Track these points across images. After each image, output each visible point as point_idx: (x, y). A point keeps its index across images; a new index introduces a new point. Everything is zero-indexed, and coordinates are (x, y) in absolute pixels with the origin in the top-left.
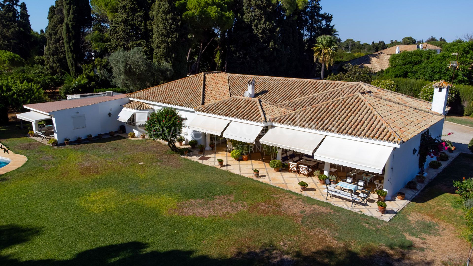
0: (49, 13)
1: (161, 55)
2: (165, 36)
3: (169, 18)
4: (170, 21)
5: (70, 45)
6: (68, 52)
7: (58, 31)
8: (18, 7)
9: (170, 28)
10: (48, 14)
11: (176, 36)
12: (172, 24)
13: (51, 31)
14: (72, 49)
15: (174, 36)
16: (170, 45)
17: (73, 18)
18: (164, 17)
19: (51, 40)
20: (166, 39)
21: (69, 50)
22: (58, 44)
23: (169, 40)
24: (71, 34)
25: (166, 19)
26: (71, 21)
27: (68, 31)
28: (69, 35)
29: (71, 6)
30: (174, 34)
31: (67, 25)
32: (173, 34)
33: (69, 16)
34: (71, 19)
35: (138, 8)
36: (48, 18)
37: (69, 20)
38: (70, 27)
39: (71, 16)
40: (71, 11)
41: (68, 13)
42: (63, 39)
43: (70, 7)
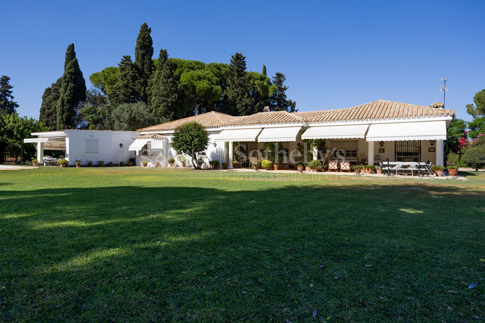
0: (45, 93)
1: (161, 113)
2: (165, 97)
3: (170, 81)
4: (171, 84)
5: (63, 117)
6: (60, 123)
7: (52, 106)
8: (9, 97)
9: (171, 90)
10: (43, 94)
11: (175, 97)
12: (172, 86)
13: (45, 106)
14: (65, 121)
15: (173, 97)
16: (170, 105)
17: (69, 94)
18: (165, 80)
19: (44, 114)
20: (166, 99)
21: (61, 121)
22: (50, 117)
23: (169, 100)
24: (65, 107)
25: (167, 82)
26: (67, 96)
27: (63, 105)
28: (63, 108)
29: (70, 84)
30: (174, 95)
31: (63, 99)
32: (172, 95)
33: (65, 92)
34: (68, 94)
35: (139, 76)
36: (42, 98)
37: (65, 95)
38: (65, 101)
39: (68, 92)
40: (69, 88)
41: (65, 89)
42: (56, 113)
43: (68, 85)
